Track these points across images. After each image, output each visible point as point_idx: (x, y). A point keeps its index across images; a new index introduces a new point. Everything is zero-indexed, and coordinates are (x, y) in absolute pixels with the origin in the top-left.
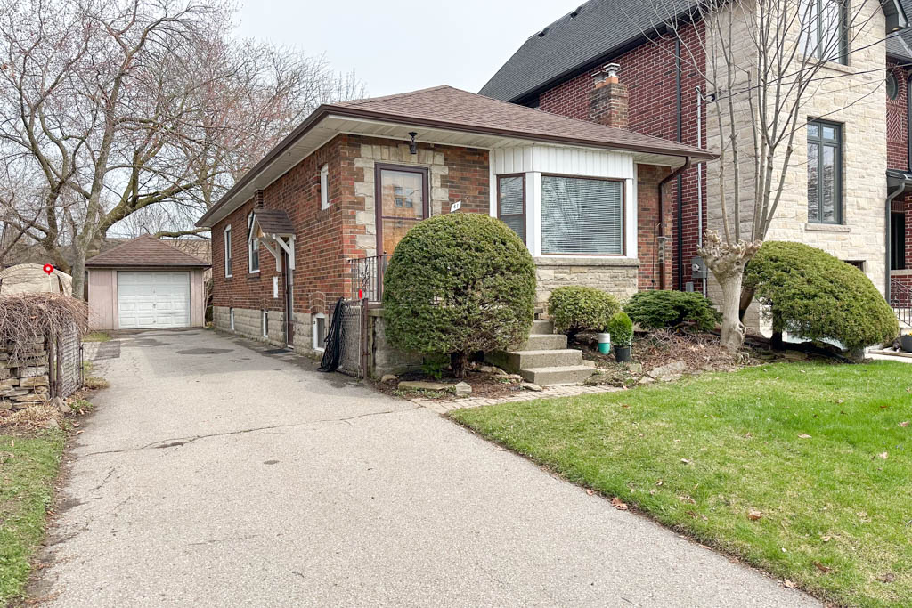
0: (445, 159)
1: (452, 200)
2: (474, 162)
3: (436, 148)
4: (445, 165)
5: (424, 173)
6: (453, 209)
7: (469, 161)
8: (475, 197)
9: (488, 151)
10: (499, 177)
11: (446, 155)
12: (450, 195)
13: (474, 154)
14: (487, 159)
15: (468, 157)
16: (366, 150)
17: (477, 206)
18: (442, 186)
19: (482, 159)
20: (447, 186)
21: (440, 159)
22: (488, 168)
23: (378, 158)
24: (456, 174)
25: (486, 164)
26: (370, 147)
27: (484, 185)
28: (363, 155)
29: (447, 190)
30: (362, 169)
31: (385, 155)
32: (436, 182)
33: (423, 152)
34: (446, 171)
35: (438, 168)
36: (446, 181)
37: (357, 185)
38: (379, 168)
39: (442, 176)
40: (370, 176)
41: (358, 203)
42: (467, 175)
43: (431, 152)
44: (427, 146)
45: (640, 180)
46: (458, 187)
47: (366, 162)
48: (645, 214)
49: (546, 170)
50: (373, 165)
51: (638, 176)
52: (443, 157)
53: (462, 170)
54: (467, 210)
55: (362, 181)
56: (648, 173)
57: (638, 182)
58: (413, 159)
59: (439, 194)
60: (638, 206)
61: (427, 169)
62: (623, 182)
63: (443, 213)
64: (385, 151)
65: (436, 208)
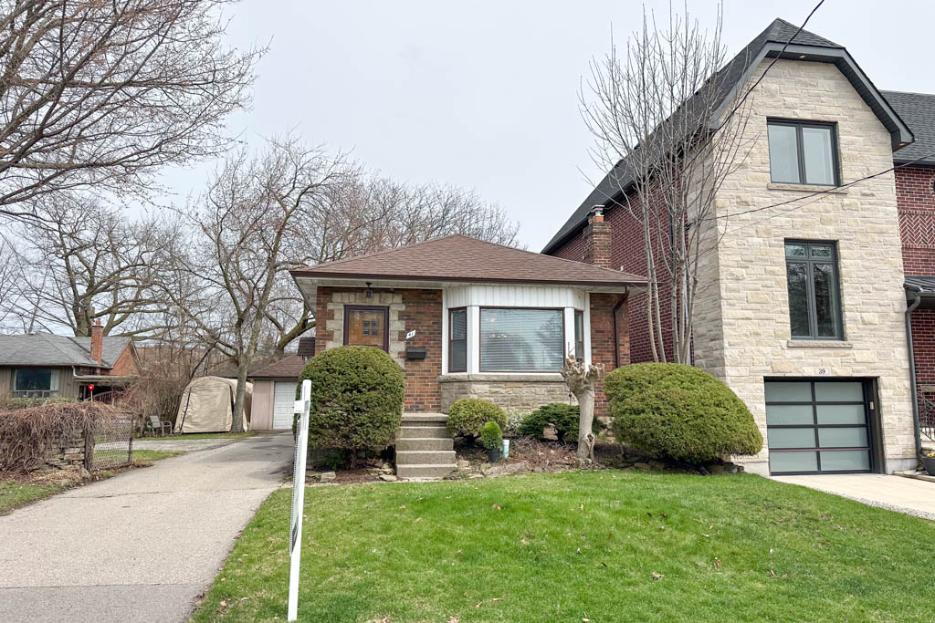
0: (403, 299)
1: (408, 330)
2: (428, 299)
3: (395, 291)
4: (403, 303)
5: (385, 311)
6: (408, 337)
7: (424, 299)
8: (428, 326)
9: (441, 291)
10: (450, 310)
11: (403, 295)
12: (406, 326)
13: (430, 294)
14: (440, 297)
15: (423, 296)
16: (336, 297)
17: (431, 333)
18: (399, 319)
19: (435, 297)
20: (403, 320)
21: (398, 299)
22: (441, 303)
23: (346, 302)
24: (415, 309)
25: (439, 300)
26: (340, 294)
27: (437, 316)
28: (334, 300)
29: (404, 322)
30: (333, 310)
31: (352, 299)
32: (393, 317)
33: (384, 295)
34: (403, 308)
35: (396, 306)
36: (402, 316)
37: (328, 322)
38: (348, 309)
39: (399, 312)
40: (339, 315)
41: (329, 335)
42: (422, 309)
43: (390, 295)
44: (387, 291)
45: (592, 306)
46: (414, 319)
47: (337, 305)
48: (599, 335)
49: (483, 304)
50: (342, 307)
51: (591, 303)
52: (401, 296)
53: (417, 307)
54: (421, 337)
55: (333, 319)
56: (602, 300)
57: (591, 309)
58: (375, 301)
59: (396, 325)
60: (592, 328)
61: (388, 308)
62: (561, 310)
63: (400, 340)
64: (352, 296)
65: (393, 336)
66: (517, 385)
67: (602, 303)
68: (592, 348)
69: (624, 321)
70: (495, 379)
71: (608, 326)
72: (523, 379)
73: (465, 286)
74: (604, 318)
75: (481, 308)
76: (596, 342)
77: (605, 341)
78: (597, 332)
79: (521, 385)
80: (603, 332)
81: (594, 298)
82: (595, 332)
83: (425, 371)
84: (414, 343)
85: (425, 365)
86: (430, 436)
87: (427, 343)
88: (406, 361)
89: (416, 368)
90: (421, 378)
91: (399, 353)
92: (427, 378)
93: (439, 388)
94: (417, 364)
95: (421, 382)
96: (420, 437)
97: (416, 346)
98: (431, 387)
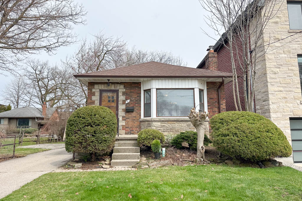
0: (124, 86)
1: (127, 99)
2: (135, 86)
3: (121, 83)
4: (124, 88)
5: (117, 91)
6: (126, 102)
7: (133, 86)
8: (135, 98)
9: (141, 82)
10: (145, 91)
11: (124, 85)
12: (126, 98)
13: (135, 84)
14: (140, 85)
15: (133, 85)
16: (96, 86)
17: (136, 101)
18: (123, 95)
19: (138, 85)
20: (125, 95)
21: (122, 86)
22: (141, 88)
23: (100, 88)
24: (129, 91)
25: (140, 87)
26: (97, 85)
27: (139, 94)
28: (95, 88)
29: (125, 96)
30: (95, 92)
31: (102, 87)
32: (120, 94)
33: (116, 85)
34: (124, 90)
35: (121, 89)
36: (124, 94)
37: (93, 97)
38: (101, 91)
39: (123, 92)
40: (97, 94)
41: (93, 102)
42: (132, 91)
43: (119, 85)
44: (118, 83)
45: (208, 87)
46: (129, 95)
47: (96, 90)
48: (211, 100)
49: (158, 87)
50: (98, 90)
51: (207, 86)
52: (123, 86)
53: (131, 89)
54: (132, 102)
55: (95, 96)
56: (212, 85)
57: (207, 89)
58: (112, 87)
59: (122, 98)
60: (208, 97)
61: (118, 90)
62: (193, 89)
63: (123, 104)
64: (103, 86)
65: (120, 102)
66: (172, 122)
67: (212, 86)
68: (208, 106)
69: (222, 93)
70: (163, 120)
71: (215, 96)
72: (175, 120)
73: (150, 80)
74: (213, 93)
75: (157, 89)
76: (210, 103)
77: (214, 103)
78: (210, 99)
79: (175, 122)
80: (213, 99)
81: (208, 83)
82: (209, 99)
83: (134, 117)
84: (129, 105)
85: (134, 114)
86: (131, 146)
87: (135, 105)
88: (126, 113)
89: (130, 116)
90: (132, 120)
91: (123, 109)
92: (135, 120)
93: (140, 124)
94: (130, 114)
95: (132, 121)
96: (125, 146)
97: (130, 106)
98: (136, 124)
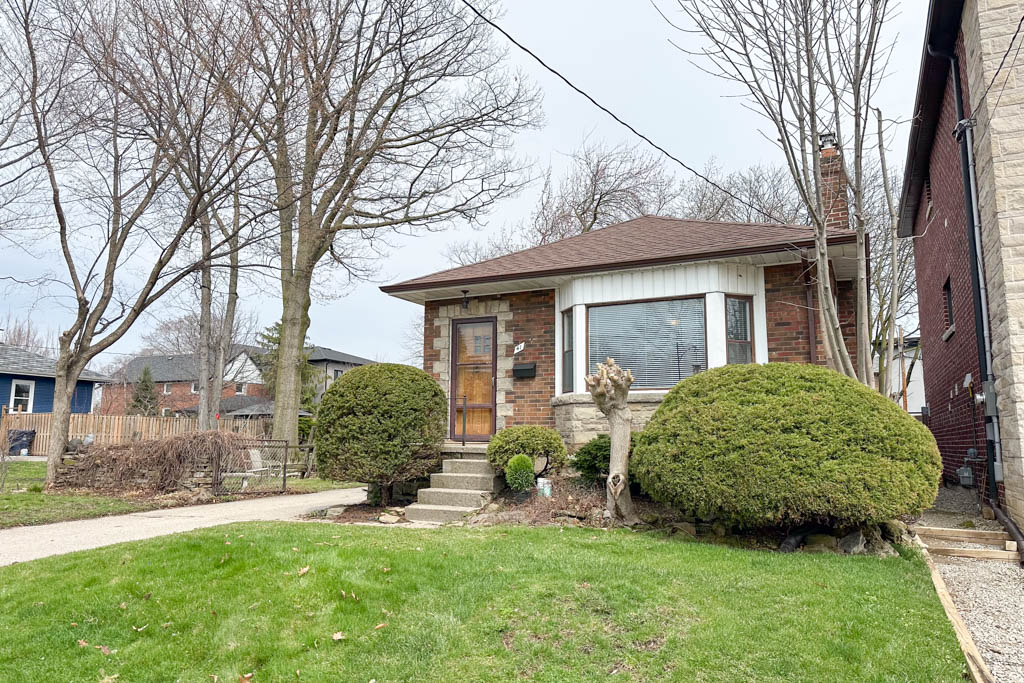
0: (511, 305)
1: (517, 343)
2: (539, 303)
3: (502, 297)
4: (511, 310)
5: (493, 320)
6: (516, 351)
7: (533, 303)
8: (539, 336)
9: (553, 290)
10: (564, 312)
11: (511, 301)
12: (514, 338)
13: (539, 296)
14: (553, 298)
15: (533, 300)
16: (443, 311)
17: (542, 345)
18: (506, 331)
19: (547, 299)
20: (512, 330)
21: (504, 306)
22: (554, 306)
23: (452, 316)
24: (523, 317)
25: (551, 303)
26: (445, 308)
27: (548, 323)
28: (440, 315)
29: (512, 333)
30: (440, 327)
31: (456, 312)
32: (501, 328)
33: (489, 303)
34: (510, 317)
35: (503, 313)
36: (509, 326)
37: (435, 340)
38: (456, 323)
39: (507, 322)
40: (447, 332)
42: (531, 316)
43: (496, 302)
44: (493, 298)
45: (770, 286)
46: (522, 329)
47: (443, 322)
48: (782, 330)
49: (589, 302)
50: (447, 322)
51: (766, 282)
52: (508, 302)
53: (527, 313)
54: (531, 349)
55: (439, 336)
56: (786, 275)
57: (767, 291)
58: (481, 311)
59: (505, 338)
60: (769, 320)
61: (496, 317)
62: (702, 297)
63: (507, 356)
64: (458, 308)
65: (501, 351)
67: (785, 280)
68: (769, 350)
71: (796, 314)
72: (639, 399)
73: (570, 282)
74: (789, 303)
75: (588, 307)
76: (777, 340)
77: (792, 339)
78: (778, 324)
81: (770, 273)
82: (775, 325)
83: (536, 392)
84: (524, 359)
85: (536, 384)
87: (538, 358)
88: (515, 380)
89: (526, 389)
90: (531, 401)
91: (507, 372)
92: (539, 401)
93: (553, 413)
94: (526, 385)
95: (533, 406)
97: (525, 361)
98: (543, 412)
